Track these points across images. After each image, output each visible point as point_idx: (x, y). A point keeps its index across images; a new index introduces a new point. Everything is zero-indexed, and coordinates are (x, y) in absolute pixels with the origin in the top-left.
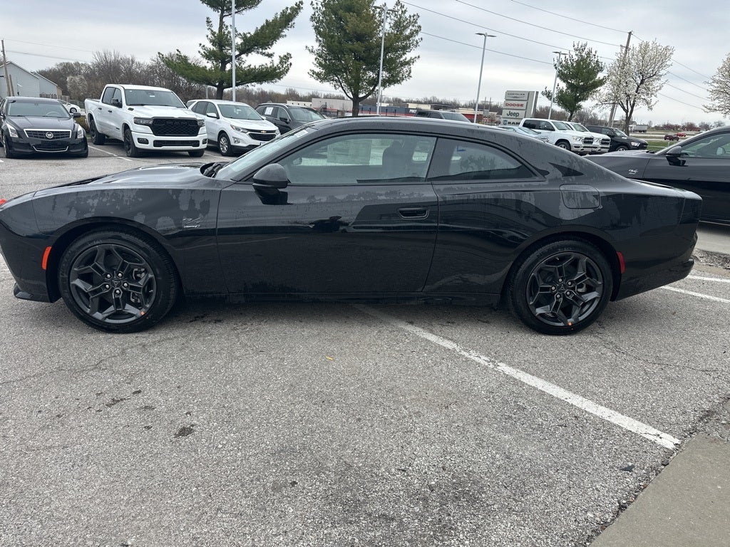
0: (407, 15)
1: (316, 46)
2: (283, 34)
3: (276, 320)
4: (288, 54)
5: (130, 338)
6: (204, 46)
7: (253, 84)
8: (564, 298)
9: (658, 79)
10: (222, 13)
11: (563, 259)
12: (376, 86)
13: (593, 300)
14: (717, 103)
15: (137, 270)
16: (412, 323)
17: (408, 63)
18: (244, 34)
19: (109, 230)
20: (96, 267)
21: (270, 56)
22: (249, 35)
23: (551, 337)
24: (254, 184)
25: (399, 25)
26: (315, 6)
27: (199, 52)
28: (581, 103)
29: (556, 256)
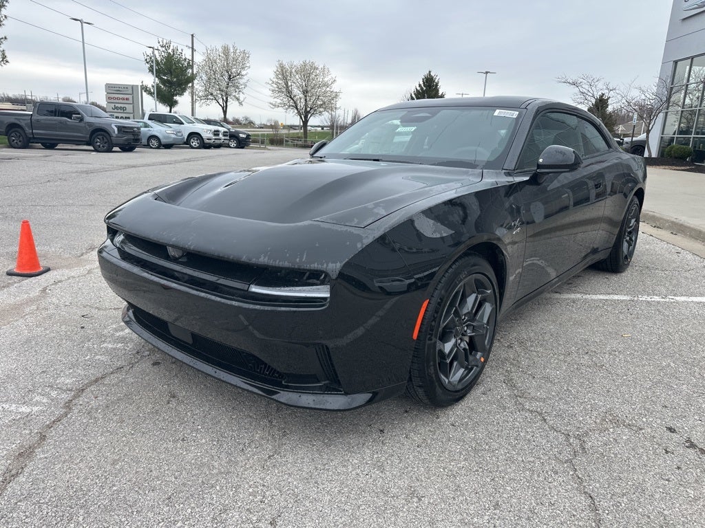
9: (242, 78)
14: (279, 101)
28: (177, 98)
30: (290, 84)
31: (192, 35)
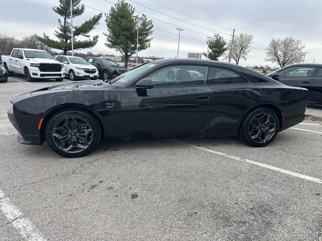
0: (147, 20)
1: (108, 33)
2: (94, 27)
3: (141, 148)
4: (97, 36)
5: (81, 159)
6: (57, 32)
7: (80, 49)
8: (262, 131)
9: (248, 48)
10: (65, 17)
11: (261, 115)
12: (135, 50)
13: (273, 132)
14: (269, 57)
15: (83, 127)
16: (199, 146)
17: (148, 41)
18: (76, 27)
19: (71, 110)
20: (64, 127)
21: (88, 36)
22: (78, 27)
23: (258, 148)
24: (137, 87)
25: (144, 24)
26: (107, 15)
27: (55, 34)
28: (218, 58)
29: (259, 114)
30: (277, 49)
31: (234, 30)
